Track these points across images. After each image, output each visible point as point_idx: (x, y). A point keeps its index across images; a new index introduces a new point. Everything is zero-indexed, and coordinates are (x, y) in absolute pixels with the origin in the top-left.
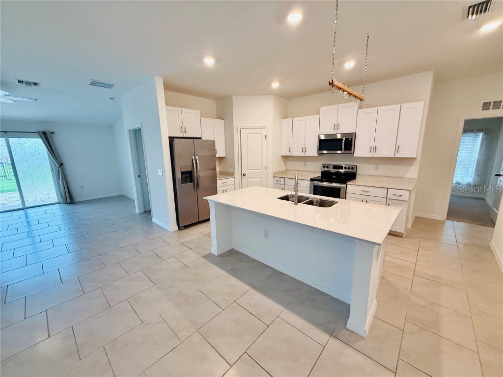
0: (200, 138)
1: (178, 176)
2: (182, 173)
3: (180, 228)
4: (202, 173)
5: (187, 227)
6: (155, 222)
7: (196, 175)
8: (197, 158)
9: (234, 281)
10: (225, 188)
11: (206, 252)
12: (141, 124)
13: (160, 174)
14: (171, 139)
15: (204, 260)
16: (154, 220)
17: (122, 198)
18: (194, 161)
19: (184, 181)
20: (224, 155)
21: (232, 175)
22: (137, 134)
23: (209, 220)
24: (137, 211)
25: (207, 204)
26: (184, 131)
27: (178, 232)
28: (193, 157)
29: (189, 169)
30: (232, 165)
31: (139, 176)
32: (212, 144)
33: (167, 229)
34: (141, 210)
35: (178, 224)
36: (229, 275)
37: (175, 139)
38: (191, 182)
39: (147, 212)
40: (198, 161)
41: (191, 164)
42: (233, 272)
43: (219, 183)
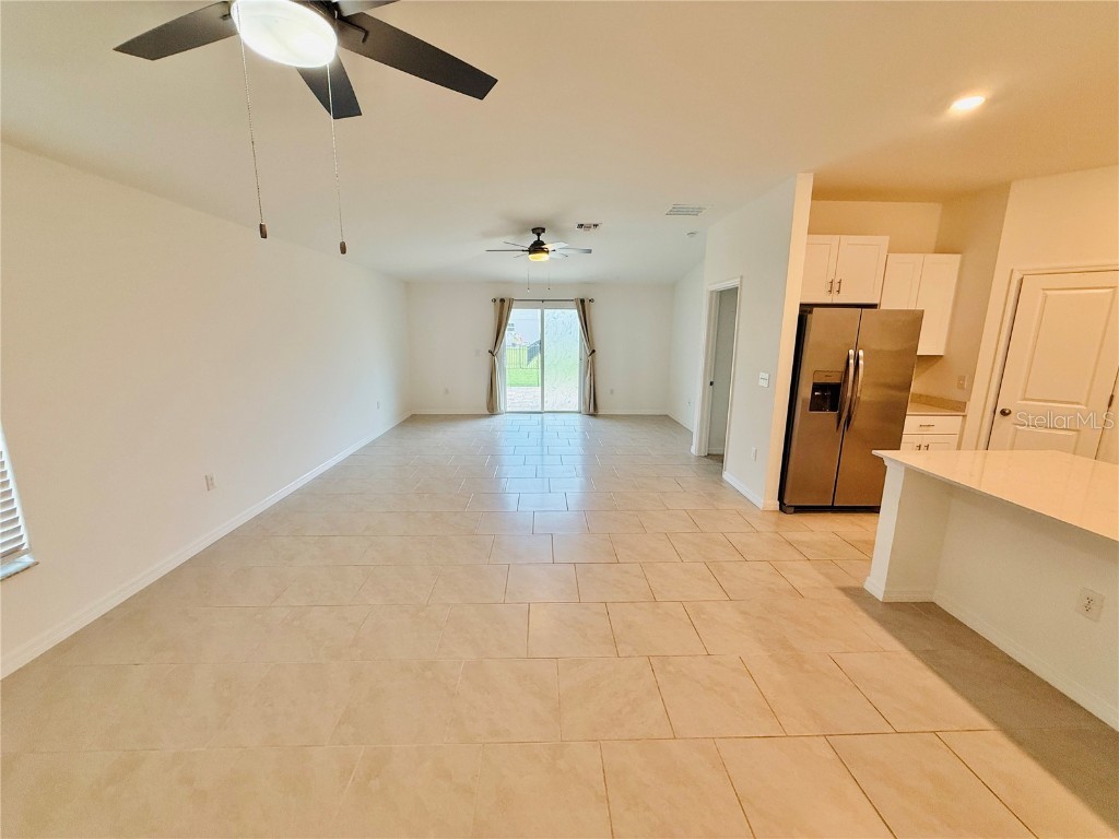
0: (874, 306)
1: (805, 392)
2: (816, 387)
3: (783, 508)
4: (865, 392)
5: (800, 510)
6: (728, 480)
7: (849, 394)
8: (861, 353)
10: (918, 440)
12: (742, 277)
13: (763, 383)
14: (805, 311)
16: (726, 476)
17: (665, 421)
18: (852, 361)
19: (816, 405)
20: (940, 352)
21: (958, 407)
22: (726, 300)
23: (875, 510)
24: (694, 450)
25: (881, 466)
26: (836, 287)
27: (776, 515)
28: (852, 352)
29: (835, 379)
30: (966, 381)
31: (711, 384)
32: (914, 321)
33: (755, 502)
34: (703, 450)
35: (781, 497)
37: (815, 309)
38: (833, 409)
39: (716, 458)
40: (861, 362)
41: (842, 368)
43: (912, 423)
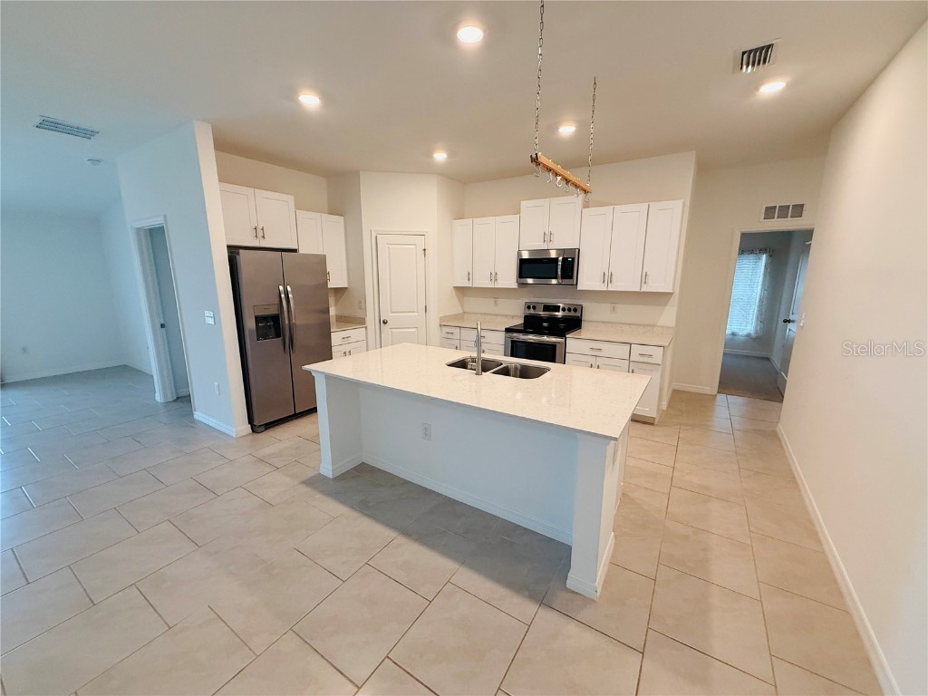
0: (295, 251)
1: (250, 324)
2: (258, 319)
3: (254, 429)
4: (299, 317)
5: (269, 426)
6: (200, 419)
7: (287, 322)
8: (289, 289)
9: (365, 524)
10: (344, 348)
11: (311, 473)
12: (165, 217)
13: (211, 321)
14: (233, 251)
15: (304, 489)
16: (198, 415)
17: (125, 372)
18: (283, 296)
19: (262, 334)
20: (345, 285)
21: (360, 322)
22: (155, 238)
23: (314, 410)
24: (159, 397)
25: (310, 378)
26: (260, 234)
27: (250, 437)
28: (281, 288)
29: (274, 311)
30: (362, 304)
31: (162, 326)
32: (321, 261)
33: (227, 432)
34: (169, 395)
35: (251, 421)
36: (355, 514)
37: (241, 251)
38: (278, 335)
39: (182, 400)
40: (290, 296)
41: (277, 301)
42: (365, 508)
43: (336, 338)
